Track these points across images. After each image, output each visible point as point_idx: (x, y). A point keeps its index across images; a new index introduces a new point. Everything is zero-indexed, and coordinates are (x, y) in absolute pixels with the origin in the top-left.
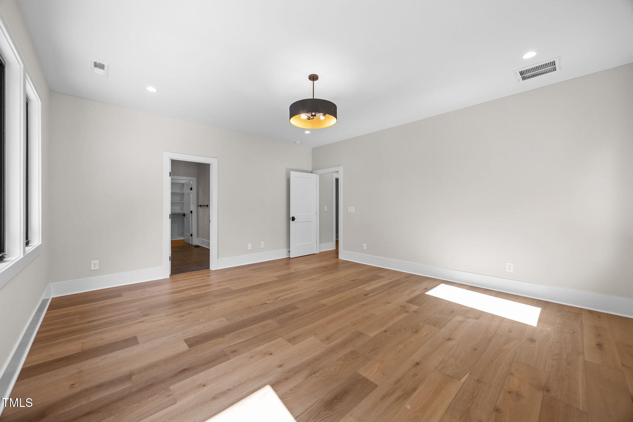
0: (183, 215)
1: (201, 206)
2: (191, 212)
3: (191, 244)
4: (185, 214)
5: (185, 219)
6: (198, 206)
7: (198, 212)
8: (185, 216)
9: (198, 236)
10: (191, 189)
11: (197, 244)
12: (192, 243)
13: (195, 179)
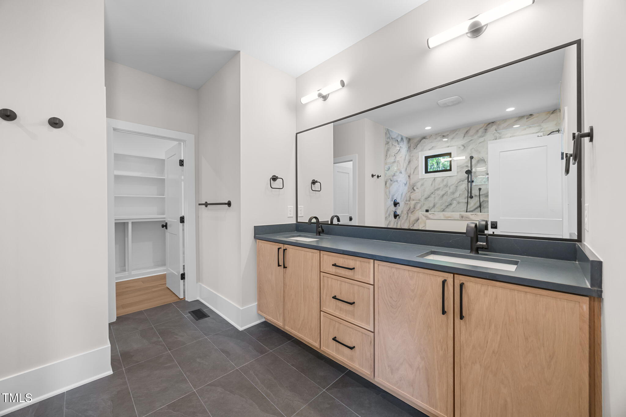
0: (163, 226)
1: (206, 204)
2: (182, 220)
3: (182, 297)
4: (166, 223)
5: (168, 235)
6: (200, 204)
7: (197, 218)
8: (167, 228)
9: (199, 279)
10: (181, 163)
11: (198, 298)
12: (184, 297)
13: (190, 138)
